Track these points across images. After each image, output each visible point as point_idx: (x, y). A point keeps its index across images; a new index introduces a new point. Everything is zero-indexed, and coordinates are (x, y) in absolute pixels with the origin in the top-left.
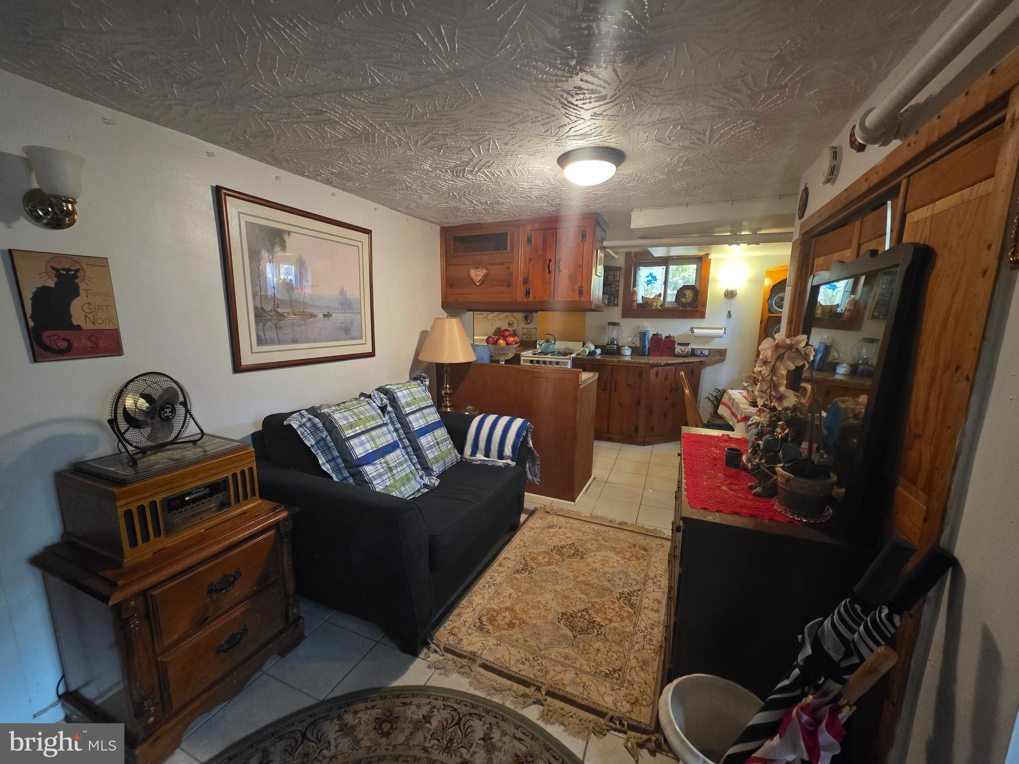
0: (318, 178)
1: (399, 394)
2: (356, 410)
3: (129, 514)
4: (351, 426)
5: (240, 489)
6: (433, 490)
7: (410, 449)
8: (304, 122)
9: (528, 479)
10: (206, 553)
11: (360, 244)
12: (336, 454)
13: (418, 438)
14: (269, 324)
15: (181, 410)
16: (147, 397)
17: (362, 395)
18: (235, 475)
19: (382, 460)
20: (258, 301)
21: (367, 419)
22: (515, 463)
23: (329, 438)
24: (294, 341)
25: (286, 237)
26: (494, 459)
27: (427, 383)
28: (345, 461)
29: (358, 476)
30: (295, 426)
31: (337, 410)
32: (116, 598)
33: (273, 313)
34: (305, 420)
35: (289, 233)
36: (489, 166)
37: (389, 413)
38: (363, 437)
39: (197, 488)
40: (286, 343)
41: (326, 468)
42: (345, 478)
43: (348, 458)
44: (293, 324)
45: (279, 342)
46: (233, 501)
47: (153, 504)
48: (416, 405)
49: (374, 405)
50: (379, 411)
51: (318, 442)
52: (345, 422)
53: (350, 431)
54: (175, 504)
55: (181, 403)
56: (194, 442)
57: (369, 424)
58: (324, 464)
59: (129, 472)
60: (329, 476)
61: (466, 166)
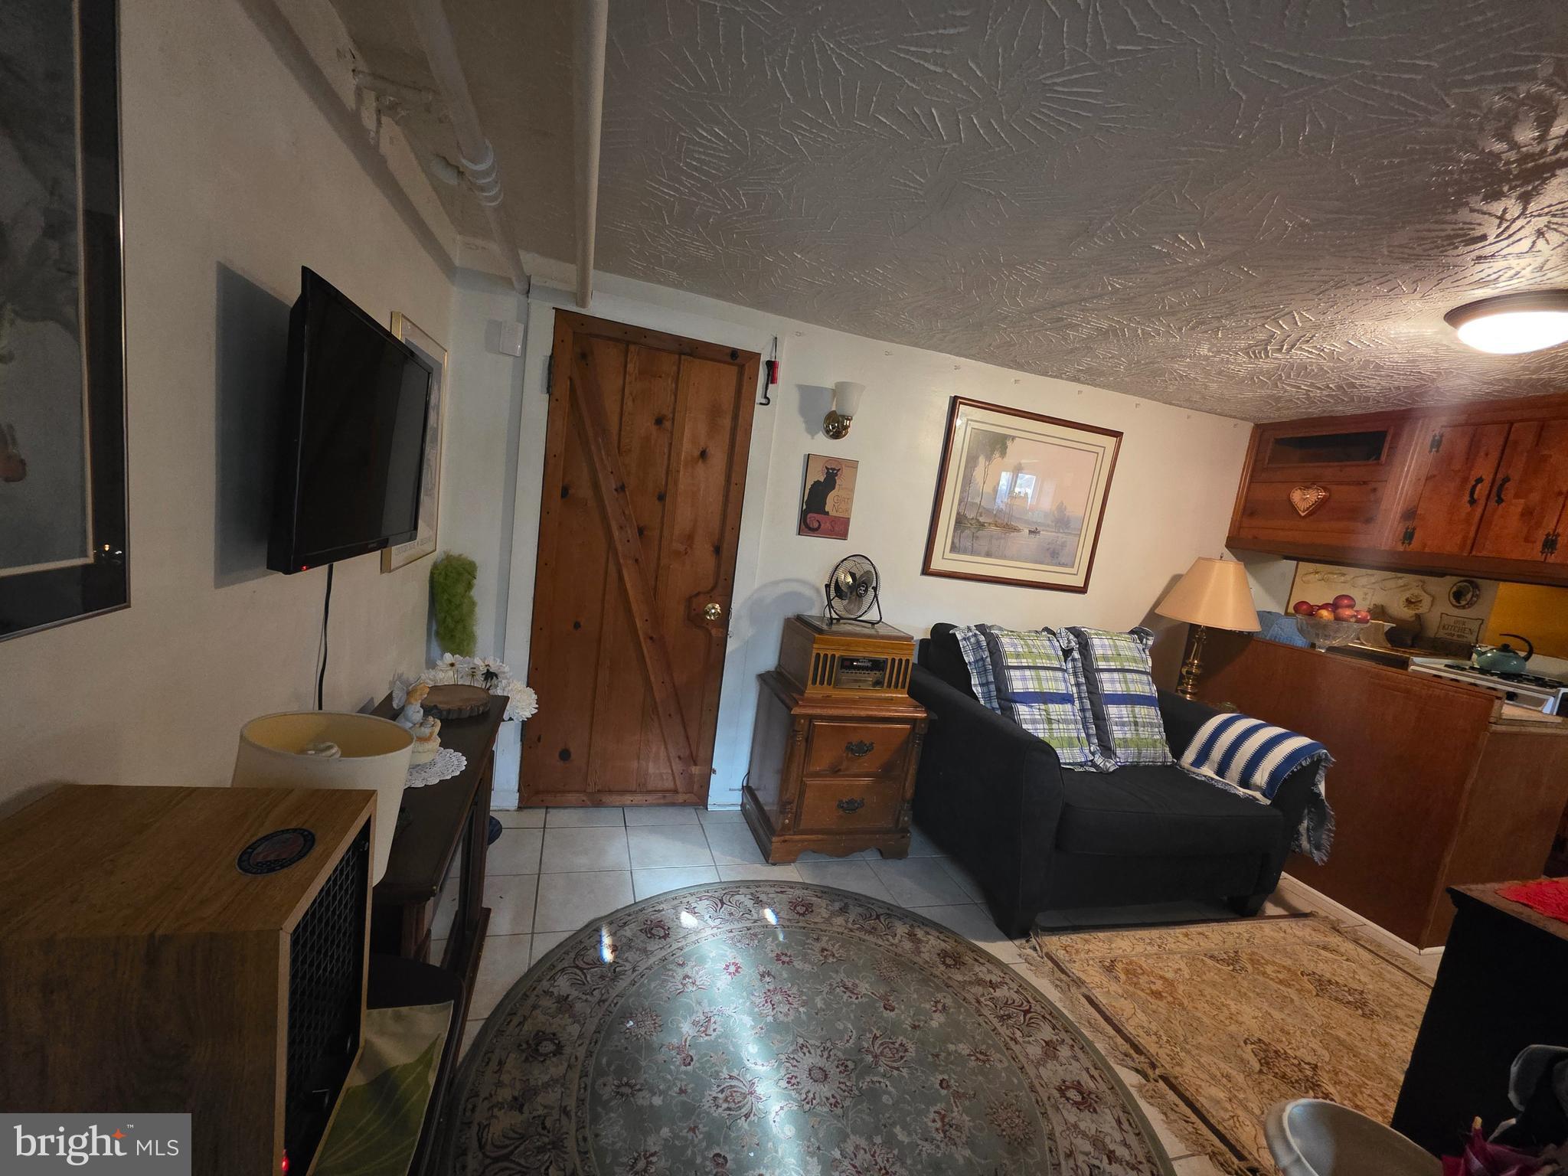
0: (1063, 376)
1: (1096, 642)
2: (1030, 642)
3: (818, 655)
4: (1018, 656)
5: (894, 676)
6: (1102, 774)
7: (1089, 714)
8: (1046, 330)
9: (1300, 846)
10: (854, 713)
11: (1100, 450)
12: (991, 679)
13: (1106, 704)
14: (967, 532)
15: (871, 592)
16: (853, 575)
17: (1046, 629)
18: (893, 660)
19: (1043, 707)
20: (962, 507)
21: (1040, 656)
22: (1268, 802)
23: (989, 659)
24: (988, 555)
25: (1009, 443)
26: (1231, 782)
27: (1150, 643)
28: (998, 690)
29: (1008, 710)
30: (959, 637)
31: (1007, 635)
32: (796, 711)
33: (974, 521)
34: (971, 634)
35: (1013, 438)
36: (1308, 341)
37: (1074, 660)
38: (1027, 673)
39: (864, 658)
40: (979, 555)
41: (977, 690)
42: (993, 709)
43: (1003, 687)
44: (992, 536)
45: (973, 553)
46: (886, 684)
47: (833, 656)
48: (1118, 663)
49: (1057, 644)
50: (1060, 653)
51: (976, 661)
52: (1012, 649)
53: (1014, 660)
54: (847, 664)
55: (873, 588)
56: (873, 624)
57: (1040, 661)
58: (975, 685)
59: (825, 627)
60: (976, 698)
61: (1267, 345)
